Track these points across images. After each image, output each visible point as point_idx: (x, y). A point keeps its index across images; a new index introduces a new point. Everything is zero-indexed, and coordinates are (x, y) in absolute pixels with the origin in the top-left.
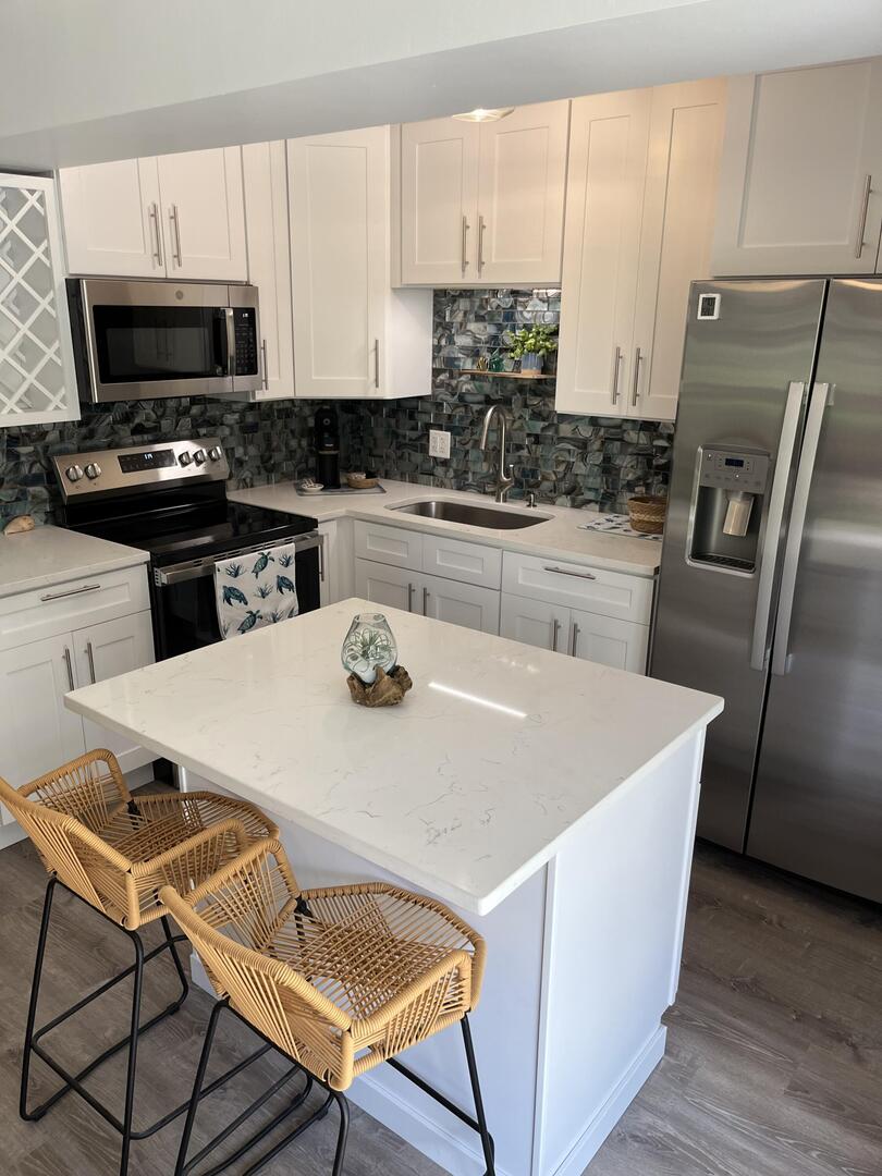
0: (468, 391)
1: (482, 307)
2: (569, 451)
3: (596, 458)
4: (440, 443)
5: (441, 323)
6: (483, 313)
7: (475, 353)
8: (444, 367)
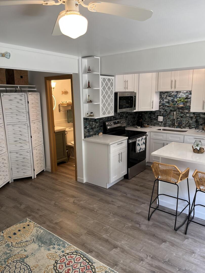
0: (167, 109)
1: (170, 94)
2: (189, 119)
3: (194, 120)
4: (161, 119)
5: (161, 98)
6: (170, 96)
7: (168, 102)
8: (162, 105)
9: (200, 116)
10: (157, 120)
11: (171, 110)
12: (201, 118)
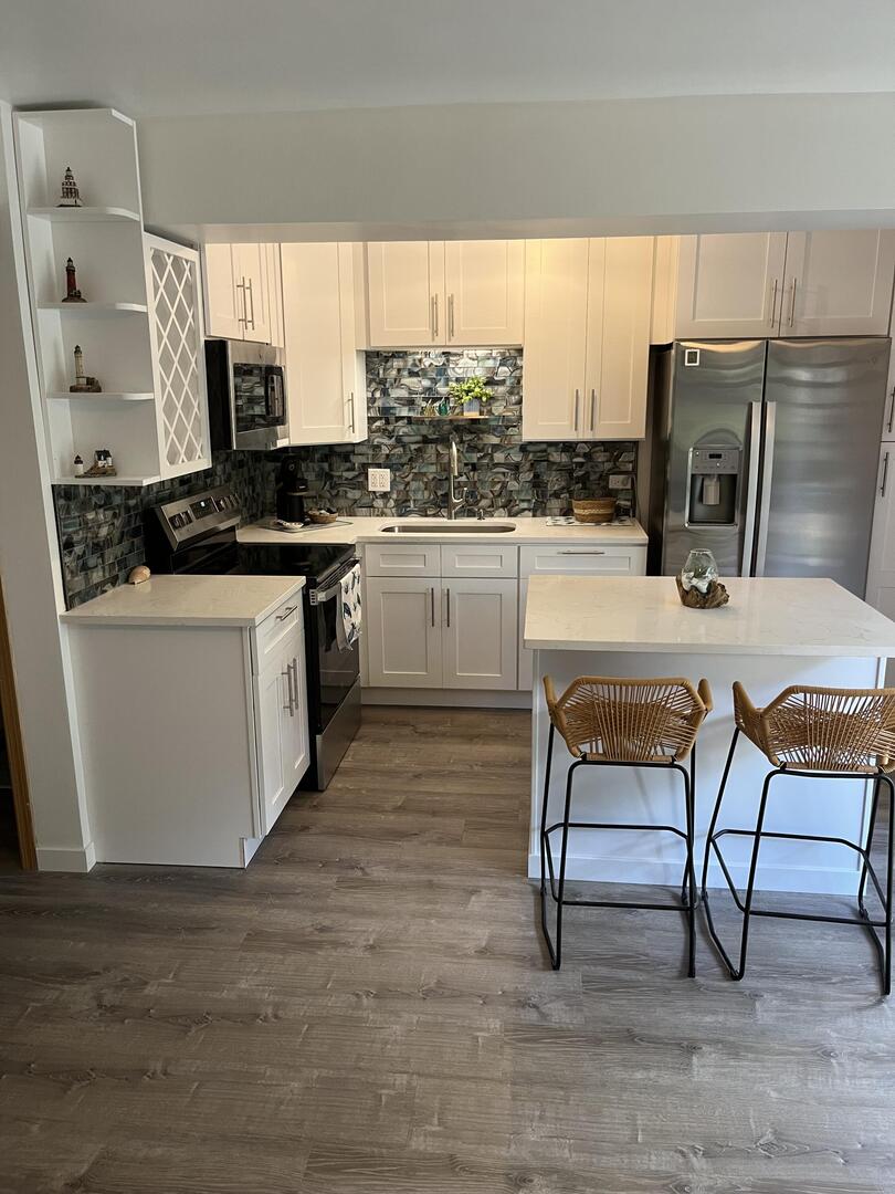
0: (406, 435)
1: (415, 365)
3: (527, 476)
4: (380, 479)
5: (374, 380)
6: (416, 370)
7: (410, 403)
9: (547, 461)
10: (363, 486)
11: (424, 436)
12: (554, 467)
